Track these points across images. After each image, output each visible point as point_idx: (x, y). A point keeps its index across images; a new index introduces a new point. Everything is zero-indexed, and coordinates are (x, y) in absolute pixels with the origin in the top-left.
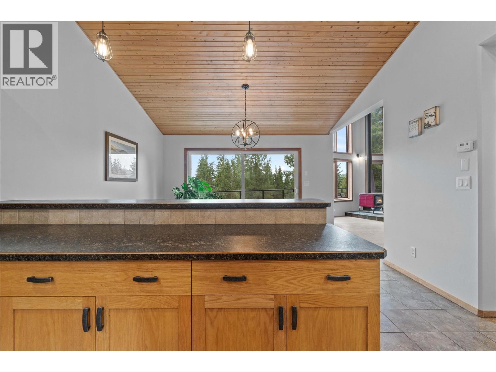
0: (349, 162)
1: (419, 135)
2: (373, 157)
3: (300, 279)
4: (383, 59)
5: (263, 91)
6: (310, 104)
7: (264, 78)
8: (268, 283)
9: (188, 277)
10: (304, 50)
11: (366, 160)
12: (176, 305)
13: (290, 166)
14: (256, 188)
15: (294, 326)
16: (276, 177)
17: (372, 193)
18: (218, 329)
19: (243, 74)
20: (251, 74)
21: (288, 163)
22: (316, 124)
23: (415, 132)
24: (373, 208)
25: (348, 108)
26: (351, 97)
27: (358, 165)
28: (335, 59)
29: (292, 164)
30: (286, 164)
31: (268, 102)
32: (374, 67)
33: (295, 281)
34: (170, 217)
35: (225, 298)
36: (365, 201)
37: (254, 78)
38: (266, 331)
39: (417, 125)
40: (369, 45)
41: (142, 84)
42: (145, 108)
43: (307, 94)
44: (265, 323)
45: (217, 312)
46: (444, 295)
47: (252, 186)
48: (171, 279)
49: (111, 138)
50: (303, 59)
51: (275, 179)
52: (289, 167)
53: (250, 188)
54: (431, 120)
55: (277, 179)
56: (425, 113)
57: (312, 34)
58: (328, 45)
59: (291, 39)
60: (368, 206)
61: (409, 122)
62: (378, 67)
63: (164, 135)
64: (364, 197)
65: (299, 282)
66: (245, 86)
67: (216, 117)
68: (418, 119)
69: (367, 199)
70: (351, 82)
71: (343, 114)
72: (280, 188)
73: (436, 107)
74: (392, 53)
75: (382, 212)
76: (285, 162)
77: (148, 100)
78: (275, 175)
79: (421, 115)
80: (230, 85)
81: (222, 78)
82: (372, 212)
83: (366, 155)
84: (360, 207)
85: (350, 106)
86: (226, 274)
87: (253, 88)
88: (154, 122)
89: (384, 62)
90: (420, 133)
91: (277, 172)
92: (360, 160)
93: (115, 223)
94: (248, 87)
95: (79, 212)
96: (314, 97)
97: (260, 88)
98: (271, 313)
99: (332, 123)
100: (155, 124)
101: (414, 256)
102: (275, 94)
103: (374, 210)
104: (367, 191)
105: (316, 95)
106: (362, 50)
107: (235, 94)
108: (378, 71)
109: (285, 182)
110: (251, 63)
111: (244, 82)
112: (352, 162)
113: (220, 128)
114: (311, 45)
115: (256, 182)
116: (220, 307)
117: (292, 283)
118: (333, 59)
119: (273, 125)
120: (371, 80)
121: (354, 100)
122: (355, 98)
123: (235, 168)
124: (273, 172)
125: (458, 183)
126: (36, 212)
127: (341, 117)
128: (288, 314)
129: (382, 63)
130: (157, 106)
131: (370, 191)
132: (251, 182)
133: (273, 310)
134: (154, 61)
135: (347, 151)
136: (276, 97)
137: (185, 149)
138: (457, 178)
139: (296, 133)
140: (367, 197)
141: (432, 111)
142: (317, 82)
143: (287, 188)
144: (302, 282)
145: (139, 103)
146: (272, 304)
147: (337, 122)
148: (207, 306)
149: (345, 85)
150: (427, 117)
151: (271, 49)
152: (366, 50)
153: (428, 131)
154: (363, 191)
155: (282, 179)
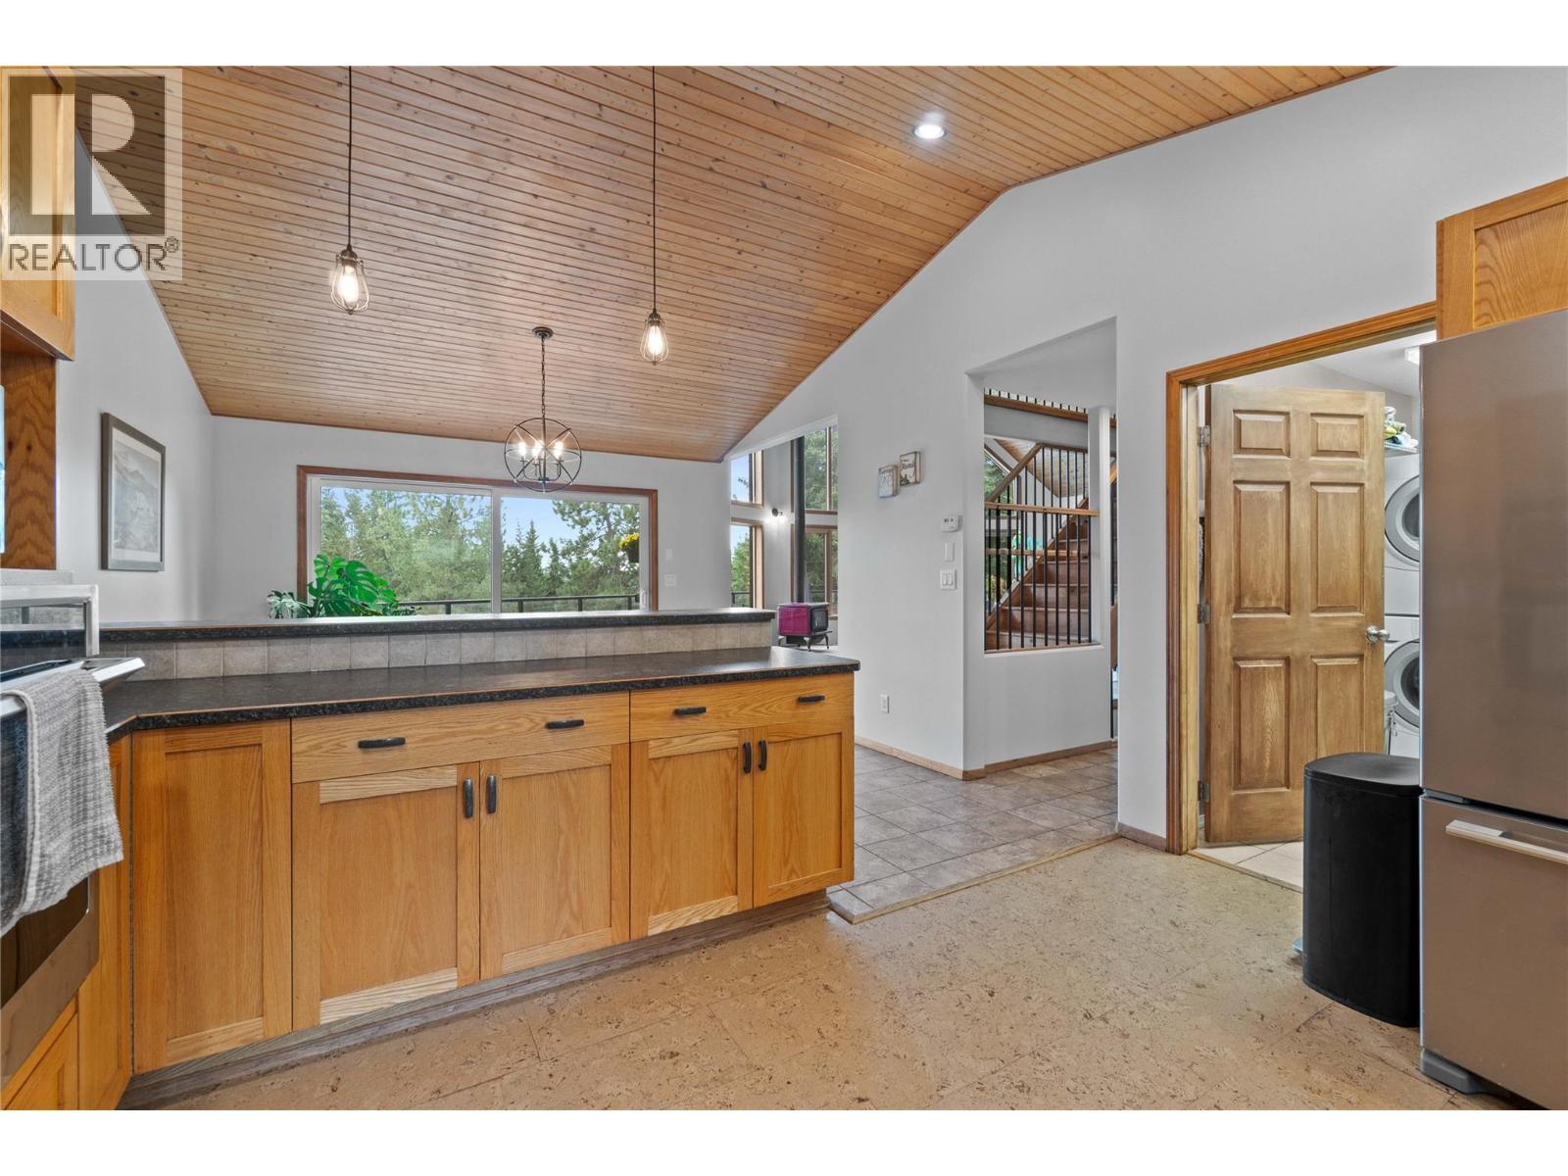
0: (755, 526)
1: (893, 495)
2: (807, 516)
3: (768, 705)
4: (840, 338)
5: (584, 349)
6: (689, 393)
7: (596, 324)
8: (731, 714)
9: (625, 716)
10: (697, 291)
11: (794, 523)
12: (608, 758)
13: (570, 522)
14: (451, 595)
15: (762, 767)
16: (518, 557)
17: (805, 604)
18: (665, 787)
19: (545, 307)
20: (565, 311)
21: (563, 514)
22: (697, 436)
23: (888, 489)
24: (807, 639)
25: (768, 412)
26: (777, 392)
27: (775, 535)
28: (755, 320)
29: (577, 518)
30: (559, 516)
31: (594, 374)
32: (822, 347)
33: (762, 709)
34: (495, 646)
35: (676, 741)
36: (792, 623)
37: (571, 319)
38: (727, 779)
39: (890, 478)
40: (816, 310)
41: (206, 268)
42: (180, 331)
43: (688, 372)
44: (726, 771)
45: (665, 763)
46: (925, 764)
47: (433, 586)
48: (599, 721)
49: (117, 435)
50: (693, 306)
51: (515, 565)
52: (569, 525)
53: (427, 595)
54: (908, 473)
55: (522, 564)
56: (903, 459)
57: (716, 269)
58: (744, 293)
59: (674, 267)
60: (798, 633)
61: (880, 470)
62: (829, 349)
63: (214, 414)
64: (788, 613)
65: (767, 709)
66: (544, 333)
67: (430, 389)
68: (890, 468)
69: (794, 618)
70: (779, 364)
71: (757, 423)
72: (534, 592)
73: (916, 453)
74: (853, 331)
75: (825, 648)
76: (555, 511)
77: (207, 312)
78: (514, 551)
79: (896, 460)
80: (503, 321)
81: (487, 304)
82: (806, 648)
83: (792, 511)
84: (780, 637)
85: (772, 408)
86: (677, 707)
87: (562, 338)
88: (194, 373)
89: (840, 342)
90: (895, 493)
91: (524, 542)
92: (779, 524)
93: (365, 667)
94: (551, 335)
95: (269, 645)
96: (701, 380)
97: (580, 342)
98: (734, 755)
99: (730, 437)
100: (196, 379)
101: (886, 710)
102: (613, 360)
103: (811, 643)
104: (795, 598)
105: (707, 378)
106: (805, 315)
107: (510, 343)
108: (829, 355)
109: (551, 574)
110: (658, 366)
111: (539, 322)
112: (761, 527)
113: (435, 418)
114: (713, 286)
115: (451, 572)
116: (668, 754)
117: (760, 712)
118: (750, 319)
119: (592, 427)
120: (815, 368)
121: (782, 398)
122: (785, 396)
123: (361, 524)
124: (510, 540)
125: (942, 581)
126: (136, 650)
127: (753, 427)
128: (755, 752)
129: (837, 344)
130: (233, 333)
131: (801, 599)
132: (430, 573)
133: (735, 751)
134: (287, 226)
135: (751, 499)
136: (614, 366)
137: (300, 467)
138: (942, 572)
139: (645, 451)
140: (795, 613)
141: (911, 459)
142: (713, 352)
143: (560, 594)
144: (771, 709)
145: (167, 313)
146: (735, 742)
147: (742, 438)
148: (651, 755)
149: (769, 369)
150: (905, 467)
151: (625, 274)
152: (811, 317)
153: (904, 490)
154: (786, 600)
155: (537, 565)
